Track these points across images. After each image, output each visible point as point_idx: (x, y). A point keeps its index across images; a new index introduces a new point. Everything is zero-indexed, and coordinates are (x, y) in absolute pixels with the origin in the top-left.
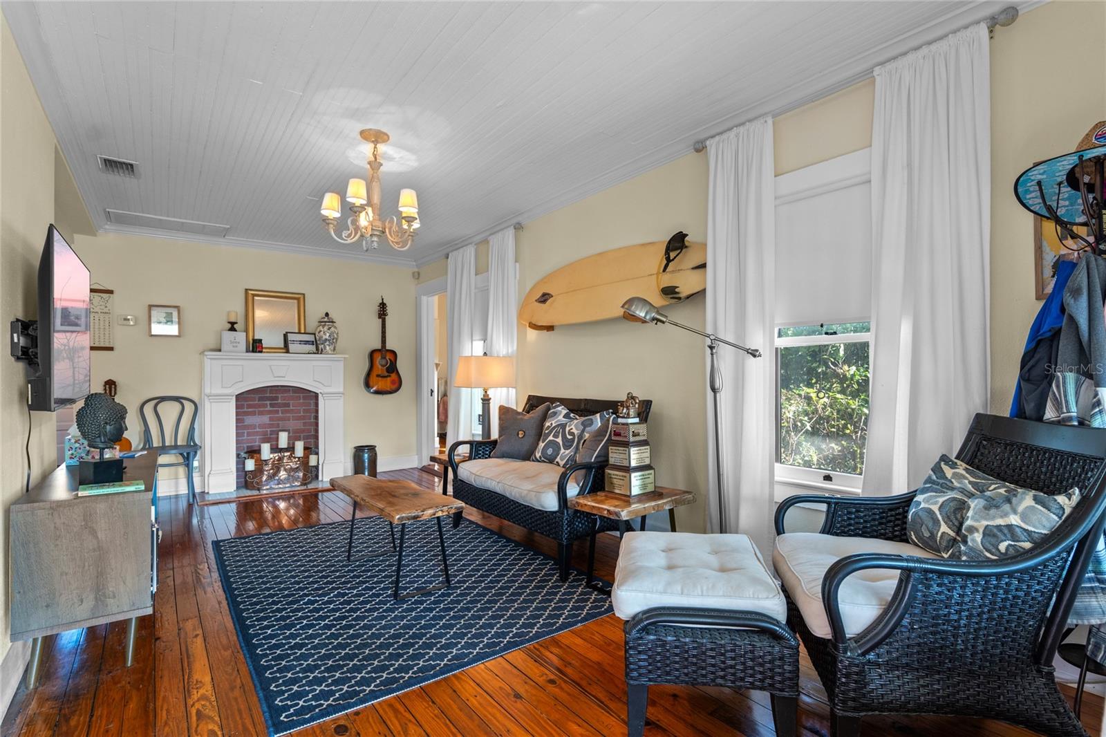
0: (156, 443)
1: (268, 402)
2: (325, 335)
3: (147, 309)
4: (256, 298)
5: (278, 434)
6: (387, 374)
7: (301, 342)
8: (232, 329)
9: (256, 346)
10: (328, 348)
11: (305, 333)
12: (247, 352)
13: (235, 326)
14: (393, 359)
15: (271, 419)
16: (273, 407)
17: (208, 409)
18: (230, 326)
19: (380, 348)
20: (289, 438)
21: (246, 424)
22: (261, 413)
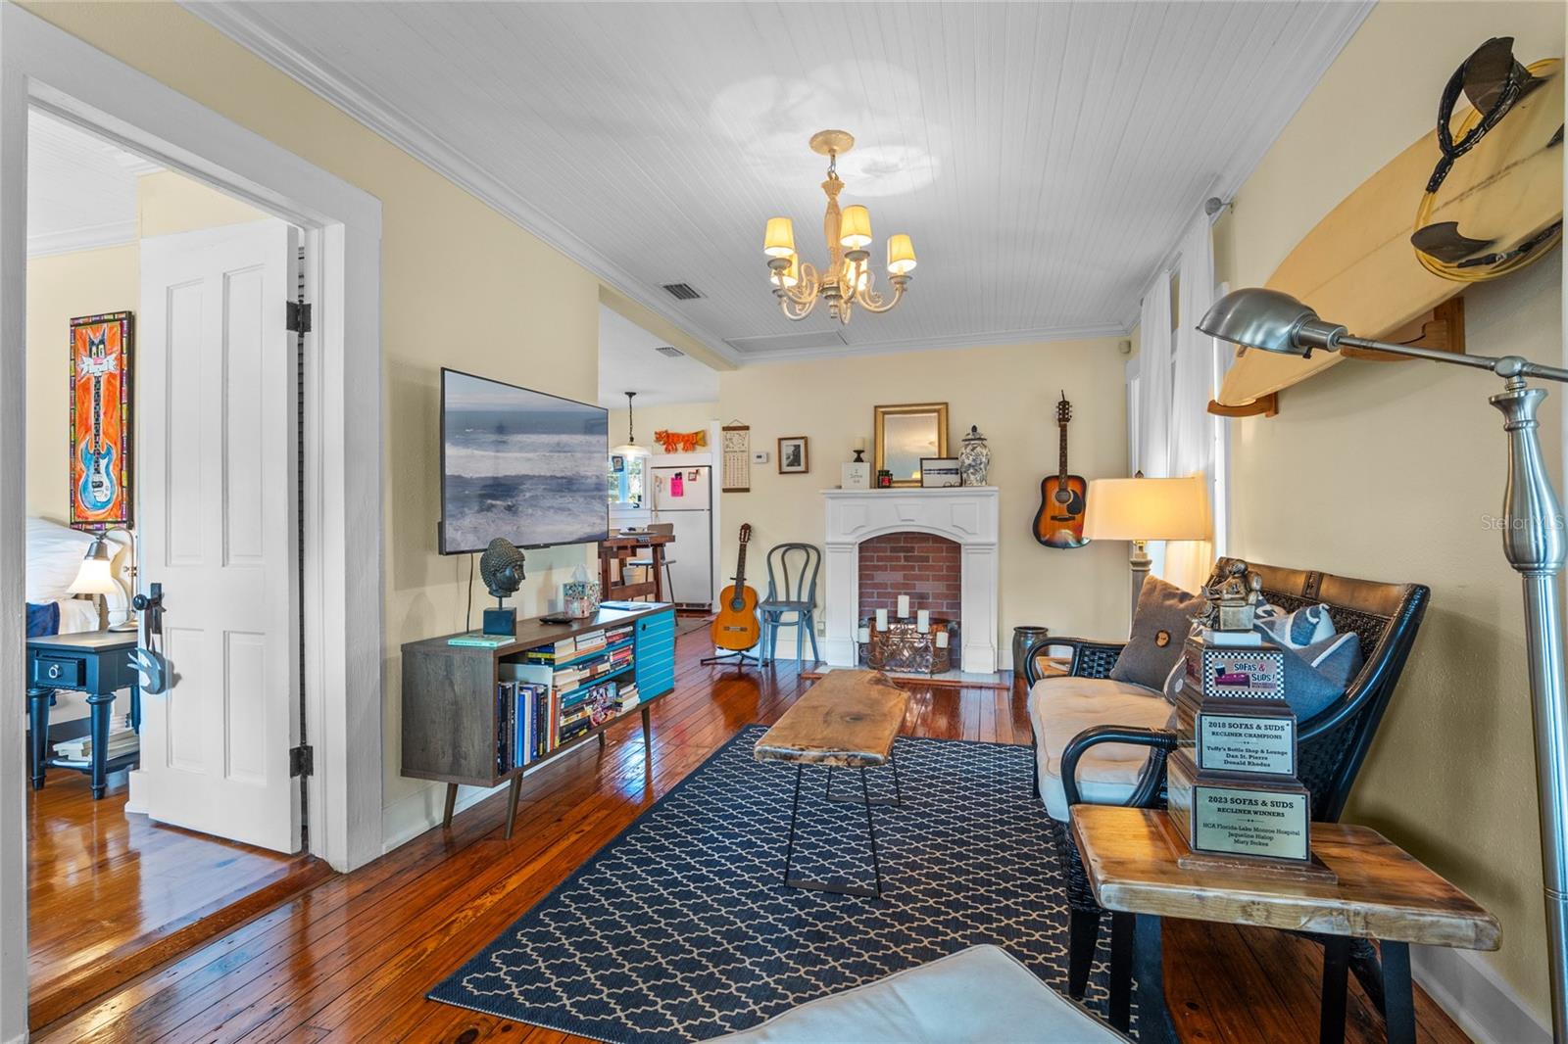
0: (782, 597)
1: (902, 554)
2: (968, 459)
3: (777, 442)
4: (886, 416)
5: (897, 598)
6: (1067, 515)
7: (940, 471)
8: (859, 460)
9: (883, 480)
10: (972, 477)
11: (947, 459)
12: (871, 487)
13: (862, 455)
14: (1078, 492)
15: (905, 577)
16: (908, 561)
17: (830, 559)
18: (856, 455)
19: (1058, 474)
20: (911, 605)
21: (876, 581)
22: (894, 569)
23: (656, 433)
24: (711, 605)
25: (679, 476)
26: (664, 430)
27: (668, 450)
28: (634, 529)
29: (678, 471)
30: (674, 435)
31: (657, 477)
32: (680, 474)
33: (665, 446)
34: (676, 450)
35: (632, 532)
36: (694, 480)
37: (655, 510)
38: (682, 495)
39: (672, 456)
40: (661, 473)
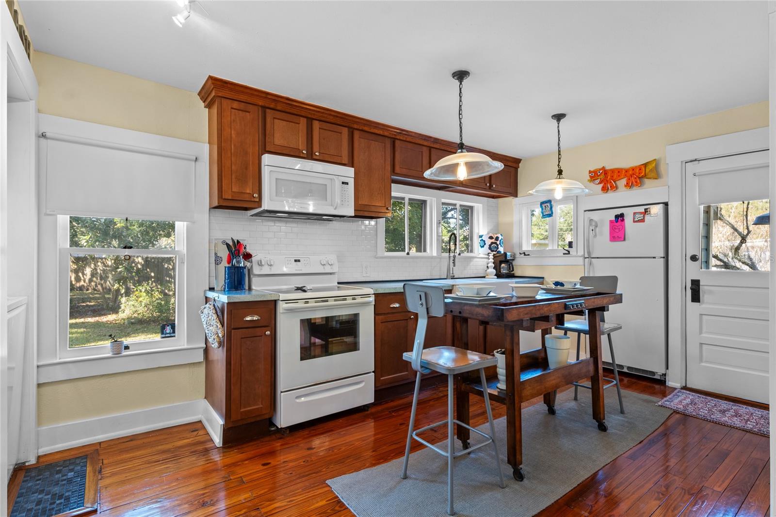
23: (590, 172)
24: (665, 375)
25: (620, 218)
26: (601, 167)
27: (605, 189)
28: (562, 285)
29: (618, 212)
30: (613, 171)
31: (591, 220)
32: (622, 215)
33: (601, 186)
34: (617, 188)
35: (559, 287)
36: (643, 221)
37: (589, 256)
38: (624, 240)
39: (611, 195)
40: (595, 216)
